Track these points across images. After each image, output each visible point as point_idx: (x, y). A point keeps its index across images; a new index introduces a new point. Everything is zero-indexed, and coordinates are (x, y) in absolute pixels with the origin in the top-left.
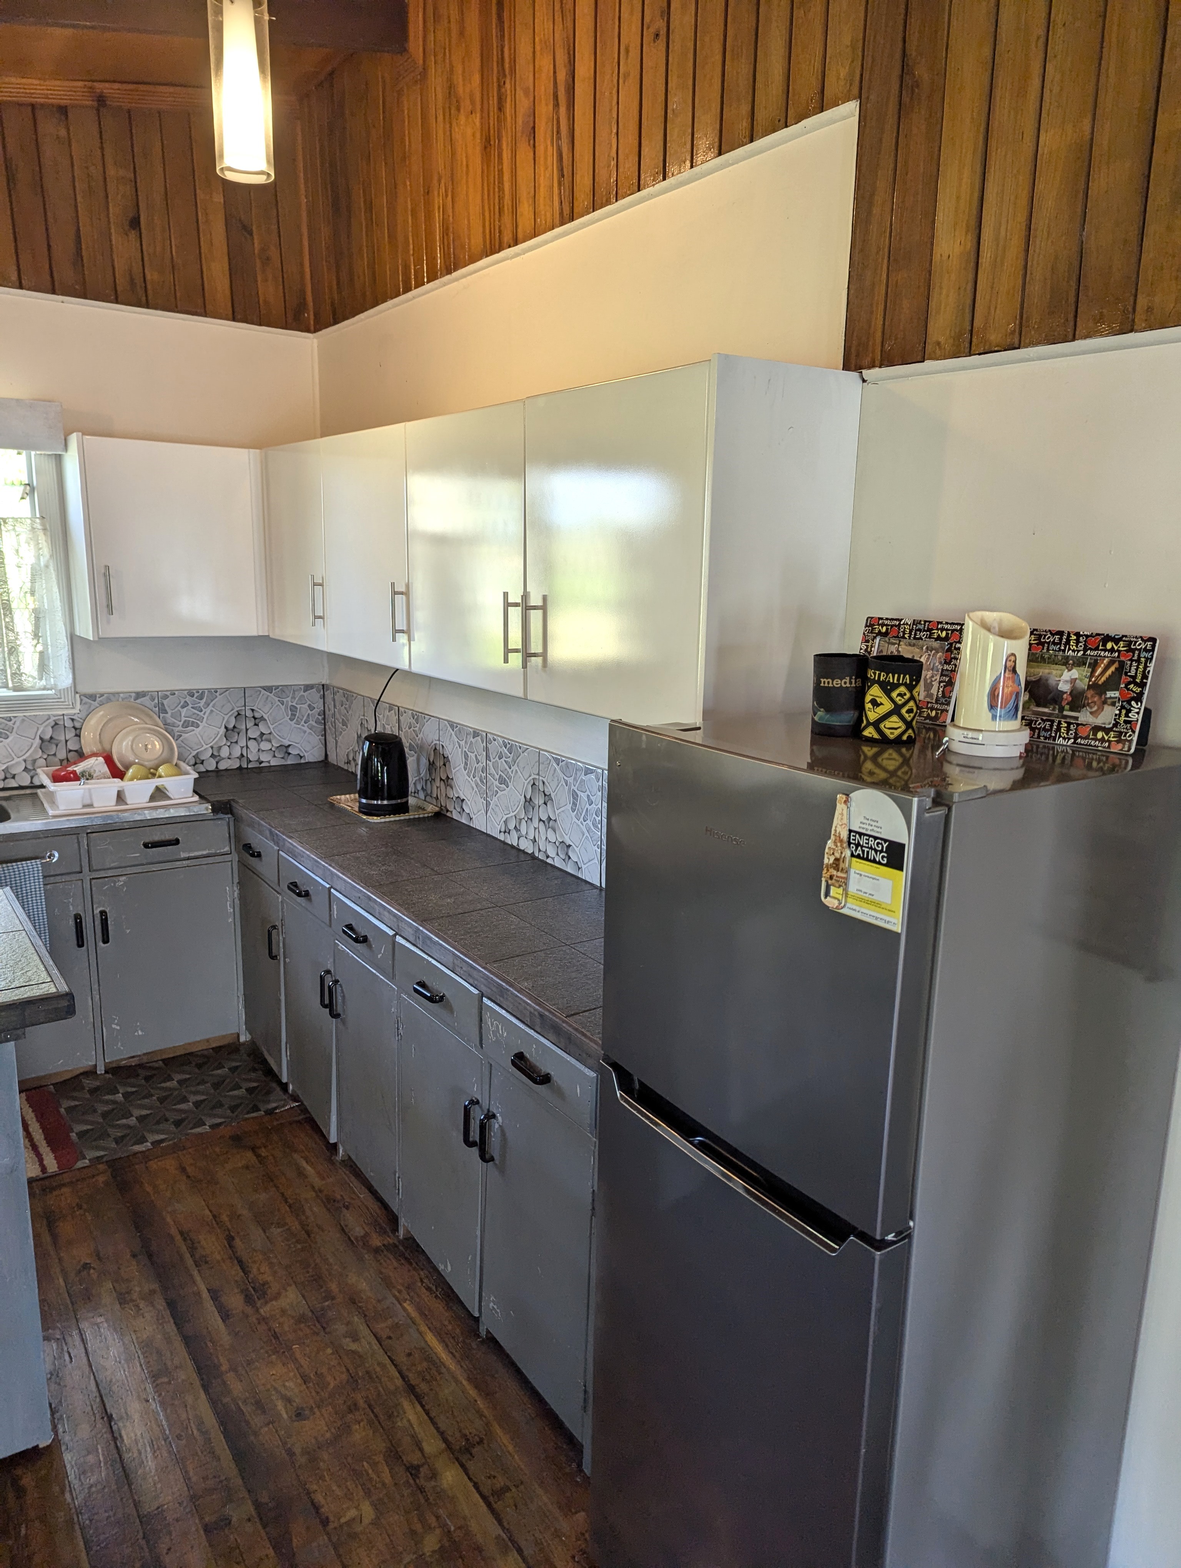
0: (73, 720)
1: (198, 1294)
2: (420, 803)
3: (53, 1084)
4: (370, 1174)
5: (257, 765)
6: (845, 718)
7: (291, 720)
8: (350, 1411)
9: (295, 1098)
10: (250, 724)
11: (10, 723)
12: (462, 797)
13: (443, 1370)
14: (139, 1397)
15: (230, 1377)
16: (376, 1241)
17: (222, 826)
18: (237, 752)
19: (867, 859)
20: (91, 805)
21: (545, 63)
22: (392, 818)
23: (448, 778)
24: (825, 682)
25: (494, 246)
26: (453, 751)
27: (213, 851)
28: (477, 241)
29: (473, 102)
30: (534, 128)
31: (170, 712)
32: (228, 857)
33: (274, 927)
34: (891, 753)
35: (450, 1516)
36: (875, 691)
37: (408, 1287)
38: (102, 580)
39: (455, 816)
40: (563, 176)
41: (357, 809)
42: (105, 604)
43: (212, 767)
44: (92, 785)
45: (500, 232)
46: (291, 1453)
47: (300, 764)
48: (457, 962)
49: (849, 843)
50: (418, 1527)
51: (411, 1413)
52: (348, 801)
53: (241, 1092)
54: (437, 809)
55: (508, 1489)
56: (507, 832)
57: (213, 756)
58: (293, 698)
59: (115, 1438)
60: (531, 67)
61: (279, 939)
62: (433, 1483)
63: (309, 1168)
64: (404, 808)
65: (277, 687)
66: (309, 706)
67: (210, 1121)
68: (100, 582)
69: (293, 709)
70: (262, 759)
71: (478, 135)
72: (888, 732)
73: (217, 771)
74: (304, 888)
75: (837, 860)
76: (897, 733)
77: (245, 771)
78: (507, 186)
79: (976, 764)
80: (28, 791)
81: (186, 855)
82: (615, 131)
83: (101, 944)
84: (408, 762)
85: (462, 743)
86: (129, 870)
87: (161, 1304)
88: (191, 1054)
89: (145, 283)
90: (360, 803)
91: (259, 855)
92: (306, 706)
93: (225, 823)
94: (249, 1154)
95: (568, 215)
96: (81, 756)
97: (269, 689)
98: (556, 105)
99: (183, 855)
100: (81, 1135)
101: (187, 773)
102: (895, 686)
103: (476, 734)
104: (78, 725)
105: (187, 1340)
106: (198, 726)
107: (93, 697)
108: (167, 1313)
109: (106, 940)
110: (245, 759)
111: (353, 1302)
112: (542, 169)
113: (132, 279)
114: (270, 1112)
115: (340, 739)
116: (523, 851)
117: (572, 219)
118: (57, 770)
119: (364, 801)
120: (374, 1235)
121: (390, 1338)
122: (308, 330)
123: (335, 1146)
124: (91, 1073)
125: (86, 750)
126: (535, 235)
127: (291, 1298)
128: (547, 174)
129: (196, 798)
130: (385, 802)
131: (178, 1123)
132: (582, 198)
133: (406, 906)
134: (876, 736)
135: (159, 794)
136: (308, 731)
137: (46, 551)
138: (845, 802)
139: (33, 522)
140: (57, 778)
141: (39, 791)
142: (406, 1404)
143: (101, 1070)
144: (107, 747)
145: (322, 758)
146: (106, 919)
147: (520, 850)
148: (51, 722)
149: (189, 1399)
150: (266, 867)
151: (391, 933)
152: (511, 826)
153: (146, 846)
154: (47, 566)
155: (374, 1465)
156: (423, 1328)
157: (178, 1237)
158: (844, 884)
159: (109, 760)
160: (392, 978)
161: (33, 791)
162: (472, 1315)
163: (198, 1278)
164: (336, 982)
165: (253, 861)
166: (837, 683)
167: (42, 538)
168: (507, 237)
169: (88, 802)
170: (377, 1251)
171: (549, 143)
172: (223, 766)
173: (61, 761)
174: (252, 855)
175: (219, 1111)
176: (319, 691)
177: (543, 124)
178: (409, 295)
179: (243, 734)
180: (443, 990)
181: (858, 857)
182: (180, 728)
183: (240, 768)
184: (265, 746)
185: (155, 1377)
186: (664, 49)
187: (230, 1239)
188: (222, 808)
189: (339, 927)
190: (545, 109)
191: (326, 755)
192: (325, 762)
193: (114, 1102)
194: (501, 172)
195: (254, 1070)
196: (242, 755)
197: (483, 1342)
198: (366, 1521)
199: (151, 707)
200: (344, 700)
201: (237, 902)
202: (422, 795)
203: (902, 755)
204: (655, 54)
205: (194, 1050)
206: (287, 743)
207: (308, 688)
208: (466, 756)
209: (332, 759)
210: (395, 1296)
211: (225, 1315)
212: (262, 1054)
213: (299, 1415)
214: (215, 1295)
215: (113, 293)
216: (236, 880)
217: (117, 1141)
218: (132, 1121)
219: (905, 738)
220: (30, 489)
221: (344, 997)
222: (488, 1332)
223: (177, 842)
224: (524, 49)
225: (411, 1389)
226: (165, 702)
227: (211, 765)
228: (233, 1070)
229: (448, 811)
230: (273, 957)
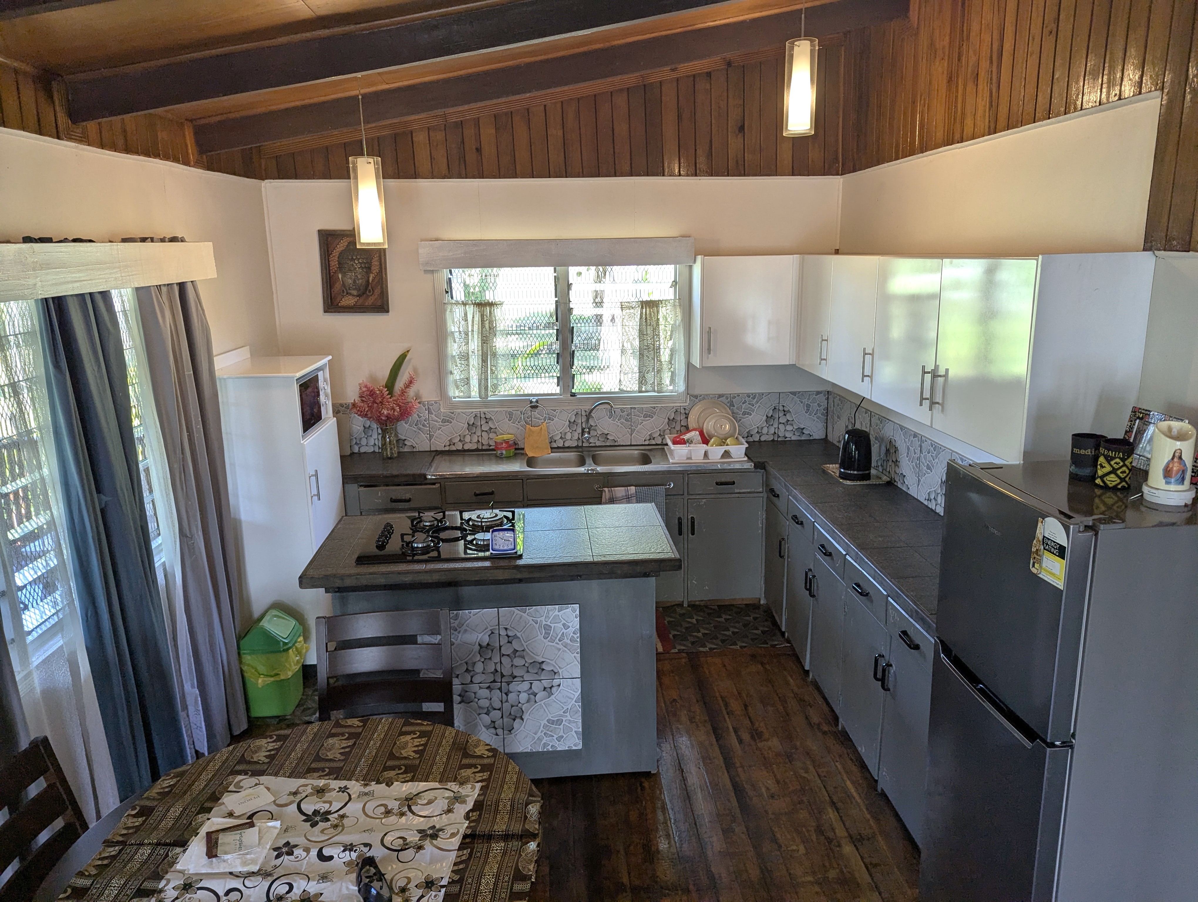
0: (685, 409)
1: (728, 728)
2: (880, 474)
3: (662, 607)
4: (826, 691)
5: (783, 439)
6: (1086, 472)
7: (806, 412)
8: (799, 803)
9: (788, 641)
10: (781, 414)
11: (654, 410)
12: (904, 474)
13: (854, 801)
14: (696, 765)
15: (740, 770)
16: (825, 728)
17: (759, 477)
18: (772, 431)
19: (1050, 552)
20: (690, 458)
21: (987, 38)
22: (859, 483)
23: (897, 461)
24: (1076, 451)
25: (949, 141)
26: (901, 444)
27: (753, 490)
28: (940, 135)
29: (944, 53)
30: (977, 74)
31: (736, 406)
32: (761, 495)
33: (783, 539)
34: (1109, 494)
35: (846, 866)
36: (1102, 459)
37: (840, 756)
38: (707, 335)
39: (899, 485)
40: (992, 106)
41: (838, 475)
42: (707, 348)
43: (757, 439)
44: (692, 447)
45: (953, 133)
46: (766, 812)
47: (809, 440)
48: (877, 575)
49: (1043, 543)
50: (827, 864)
51: (831, 814)
52: (834, 469)
53: (758, 632)
54: (889, 479)
55: (880, 865)
56: (929, 500)
57: (758, 432)
58: (809, 399)
59: (684, 779)
60: (979, 37)
61: (785, 546)
62: (838, 849)
63: (791, 681)
64: (867, 477)
65: (799, 392)
66: (818, 404)
67: (740, 644)
68: (706, 337)
69: (808, 406)
70: (787, 436)
71: (945, 72)
72: (1108, 483)
73: (760, 441)
74: (800, 520)
75: (1037, 550)
76: (1114, 484)
77: (775, 443)
78: (959, 105)
79: (1155, 507)
80: (660, 447)
81: (738, 491)
82: (1023, 84)
83: (690, 535)
84: (872, 448)
85: (907, 440)
86: (707, 496)
87: (709, 727)
88: (733, 605)
89: (744, 162)
90: (840, 471)
91: (778, 496)
92: (816, 404)
93: (761, 474)
94: (760, 666)
95: (993, 130)
96: (688, 429)
97: (794, 393)
98: (991, 62)
99: (736, 491)
100: (674, 636)
101: (743, 444)
102: (1113, 458)
103: (915, 435)
104: (687, 412)
105: (721, 747)
106: (751, 415)
107: (696, 397)
108: (711, 732)
109: (693, 534)
110: (776, 435)
111: (808, 754)
112: (980, 100)
113: (737, 161)
114: (773, 646)
115: (835, 426)
116: (938, 514)
117: (995, 133)
118: (675, 437)
119: (842, 470)
120: (824, 724)
121: (825, 777)
122: (837, 174)
123: (807, 672)
124: (681, 605)
125: (691, 427)
126: (973, 139)
127: (775, 743)
128: (983, 103)
129: (746, 459)
130: (856, 472)
131: (723, 641)
132: (1002, 121)
133: (853, 539)
134: (1102, 484)
135: (726, 454)
136: (816, 419)
137: (679, 318)
138: (1042, 522)
139: (675, 301)
140: (675, 443)
141: (665, 447)
142: (830, 810)
143: (685, 605)
144: (701, 426)
145: (824, 437)
146: (694, 522)
147: (936, 513)
148: (674, 410)
149: (720, 774)
150: (781, 503)
151: (844, 553)
152: (932, 497)
153: (717, 484)
154: (679, 326)
155: (808, 831)
156: (845, 778)
157: (719, 698)
158: (1040, 562)
159: (702, 434)
160: (843, 579)
161: (663, 447)
162: (873, 778)
163: (728, 719)
164: (814, 576)
165: (775, 499)
166: (1083, 452)
167: (678, 310)
168: (957, 136)
169: (689, 456)
170: (825, 733)
171: (985, 84)
172: (763, 439)
173: (677, 431)
174: (774, 496)
175: (745, 640)
176: (825, 396)
177: (983, 73)
178: (898, 161)
179: (776, 420)
180: (868, 589)
181: (1047, 550)
182: (741, 416)
183: (773, 441)
184: (789, 428)
185: (704, 759)
186: (1054, 41)
187: (746, 706)
188: (760, 466)
189: (817, 545)
190: (984, 65)
191: (827, 435)
192: (825, 440)
193: (691, 623)
194: (957, 97)
195: (766, 620)
196: (775, 433)
197: (877, 794)
198: (800, 853)
199: (726, 403)
200: (840, 403)
201: (764, 521)
202: (880, 469)
203: (1118, 497)
204: (1048, 45)
205: (735, 603)
206: (802, 427)
207: (818, 393)
208: (908, 449)
209: (830, 438)
210: (831, 757)
211: (740, 741)
212: (772, 612)
213: (772, 797)
214: (736, 731)
215: (726, 171)
216: (765, 508)
217: (693, 643)
218: (700, 635)
219: (1119, 487)
220: (675, 283)
221: (817, 586)
222: (882, 790)
223: (733, 483)
224: (975, 27)
225: (833, 804)
226: (734, 400)
227: (756, 438)
228: (755, 619)
229: (895, 481)
230: (781, 557)
